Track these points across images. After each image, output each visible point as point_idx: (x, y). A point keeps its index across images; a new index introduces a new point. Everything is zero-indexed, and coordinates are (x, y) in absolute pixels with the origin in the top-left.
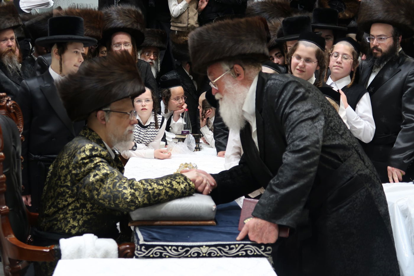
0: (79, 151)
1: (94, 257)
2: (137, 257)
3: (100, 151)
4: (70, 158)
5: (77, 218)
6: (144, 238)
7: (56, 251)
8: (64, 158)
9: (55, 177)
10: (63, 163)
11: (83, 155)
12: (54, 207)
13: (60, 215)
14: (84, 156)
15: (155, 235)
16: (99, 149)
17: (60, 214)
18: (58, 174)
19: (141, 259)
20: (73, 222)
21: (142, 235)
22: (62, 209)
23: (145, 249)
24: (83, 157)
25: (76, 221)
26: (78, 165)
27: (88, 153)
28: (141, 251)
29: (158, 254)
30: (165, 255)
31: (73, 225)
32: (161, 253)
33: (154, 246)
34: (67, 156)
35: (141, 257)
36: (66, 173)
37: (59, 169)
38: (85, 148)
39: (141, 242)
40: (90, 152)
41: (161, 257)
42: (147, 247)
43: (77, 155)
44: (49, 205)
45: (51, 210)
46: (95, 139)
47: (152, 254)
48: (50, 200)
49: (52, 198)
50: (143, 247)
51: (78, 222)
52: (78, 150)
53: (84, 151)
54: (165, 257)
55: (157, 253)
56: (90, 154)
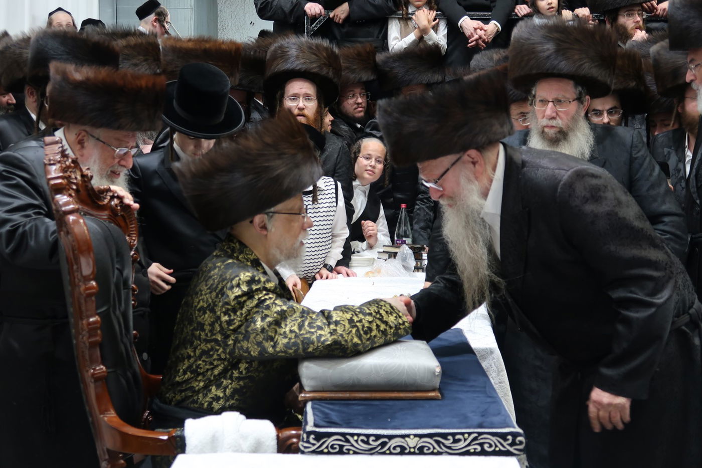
0: (229, 285)
1: (237, 451)
2: (303, 453)
3: (264, 283)
4: (214, 294)
5: (223, 385)
6: (315, 420)
7: (178, 439)
8: (203, 293)
9: (191, 325)
10: (201, 301)
11: (237, 292)
12: (191, 373)
13: (199, 384)
14: (240, 293)
15: (334, 417)
16: (263, 279)
17: (200, 381)
18: (194, 319)
19: (309, 455)
20: (216, 391)
21: (314, 414)
22: (203, 374)
23: (314, 439)
24: (237, 294)
25: (222, 389)
26: (229, 307)
27: (245, 288)
28: (308, 442)
29: (335, 448)
30: (349, 450)
31: (216, 395)
32: (341, 447)
33: (330, 435)
34: (209, 291)
35: (309, 452)
36: (212, 320)
37: (196, 312)
38: (240, 279)
39: (310, 427)
40: (247, 286)
41: (341, 452)
42: (319, 436)
43: (228, 291)
44: (184, 367)
45: (186, 376)
46: (249, 260)
47: (327, 447)
48: (186, 360)
49: (189, 357)
50: (312, 436)
51: (225, 391)
52: (228, 283)
53: (238, 285)
54: (348, 453)
55: (335, 446)
56: (248, 289)
